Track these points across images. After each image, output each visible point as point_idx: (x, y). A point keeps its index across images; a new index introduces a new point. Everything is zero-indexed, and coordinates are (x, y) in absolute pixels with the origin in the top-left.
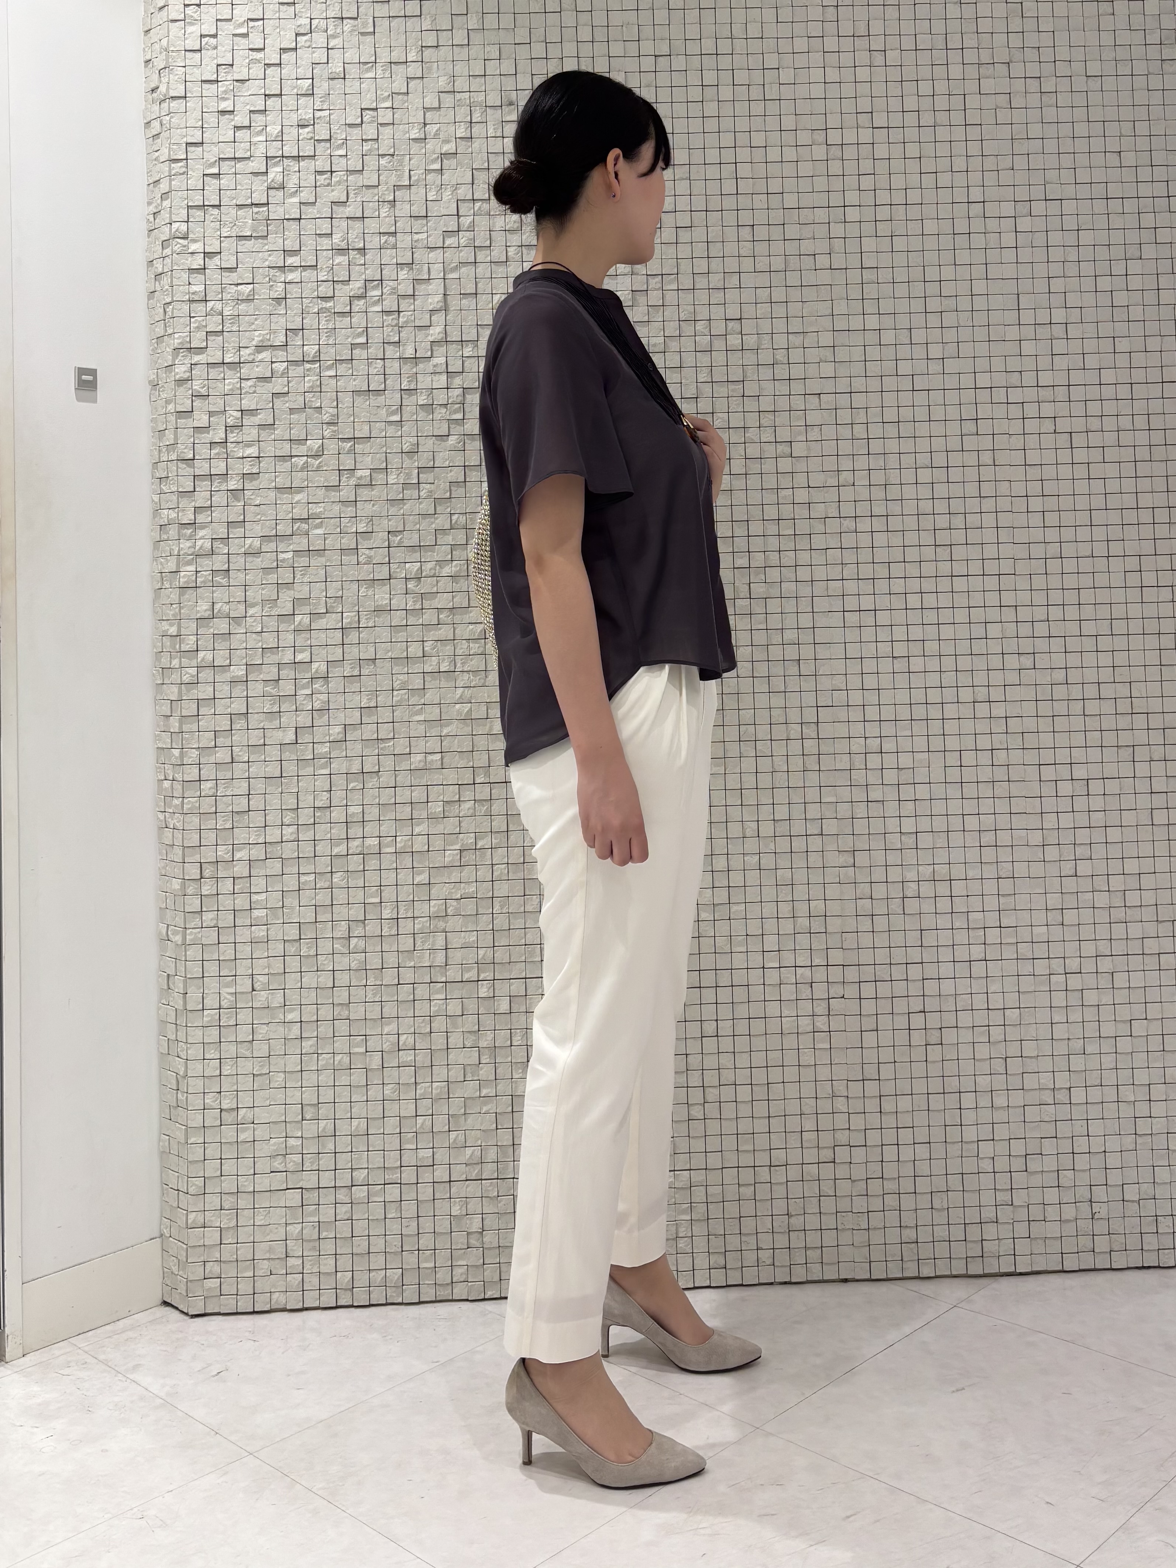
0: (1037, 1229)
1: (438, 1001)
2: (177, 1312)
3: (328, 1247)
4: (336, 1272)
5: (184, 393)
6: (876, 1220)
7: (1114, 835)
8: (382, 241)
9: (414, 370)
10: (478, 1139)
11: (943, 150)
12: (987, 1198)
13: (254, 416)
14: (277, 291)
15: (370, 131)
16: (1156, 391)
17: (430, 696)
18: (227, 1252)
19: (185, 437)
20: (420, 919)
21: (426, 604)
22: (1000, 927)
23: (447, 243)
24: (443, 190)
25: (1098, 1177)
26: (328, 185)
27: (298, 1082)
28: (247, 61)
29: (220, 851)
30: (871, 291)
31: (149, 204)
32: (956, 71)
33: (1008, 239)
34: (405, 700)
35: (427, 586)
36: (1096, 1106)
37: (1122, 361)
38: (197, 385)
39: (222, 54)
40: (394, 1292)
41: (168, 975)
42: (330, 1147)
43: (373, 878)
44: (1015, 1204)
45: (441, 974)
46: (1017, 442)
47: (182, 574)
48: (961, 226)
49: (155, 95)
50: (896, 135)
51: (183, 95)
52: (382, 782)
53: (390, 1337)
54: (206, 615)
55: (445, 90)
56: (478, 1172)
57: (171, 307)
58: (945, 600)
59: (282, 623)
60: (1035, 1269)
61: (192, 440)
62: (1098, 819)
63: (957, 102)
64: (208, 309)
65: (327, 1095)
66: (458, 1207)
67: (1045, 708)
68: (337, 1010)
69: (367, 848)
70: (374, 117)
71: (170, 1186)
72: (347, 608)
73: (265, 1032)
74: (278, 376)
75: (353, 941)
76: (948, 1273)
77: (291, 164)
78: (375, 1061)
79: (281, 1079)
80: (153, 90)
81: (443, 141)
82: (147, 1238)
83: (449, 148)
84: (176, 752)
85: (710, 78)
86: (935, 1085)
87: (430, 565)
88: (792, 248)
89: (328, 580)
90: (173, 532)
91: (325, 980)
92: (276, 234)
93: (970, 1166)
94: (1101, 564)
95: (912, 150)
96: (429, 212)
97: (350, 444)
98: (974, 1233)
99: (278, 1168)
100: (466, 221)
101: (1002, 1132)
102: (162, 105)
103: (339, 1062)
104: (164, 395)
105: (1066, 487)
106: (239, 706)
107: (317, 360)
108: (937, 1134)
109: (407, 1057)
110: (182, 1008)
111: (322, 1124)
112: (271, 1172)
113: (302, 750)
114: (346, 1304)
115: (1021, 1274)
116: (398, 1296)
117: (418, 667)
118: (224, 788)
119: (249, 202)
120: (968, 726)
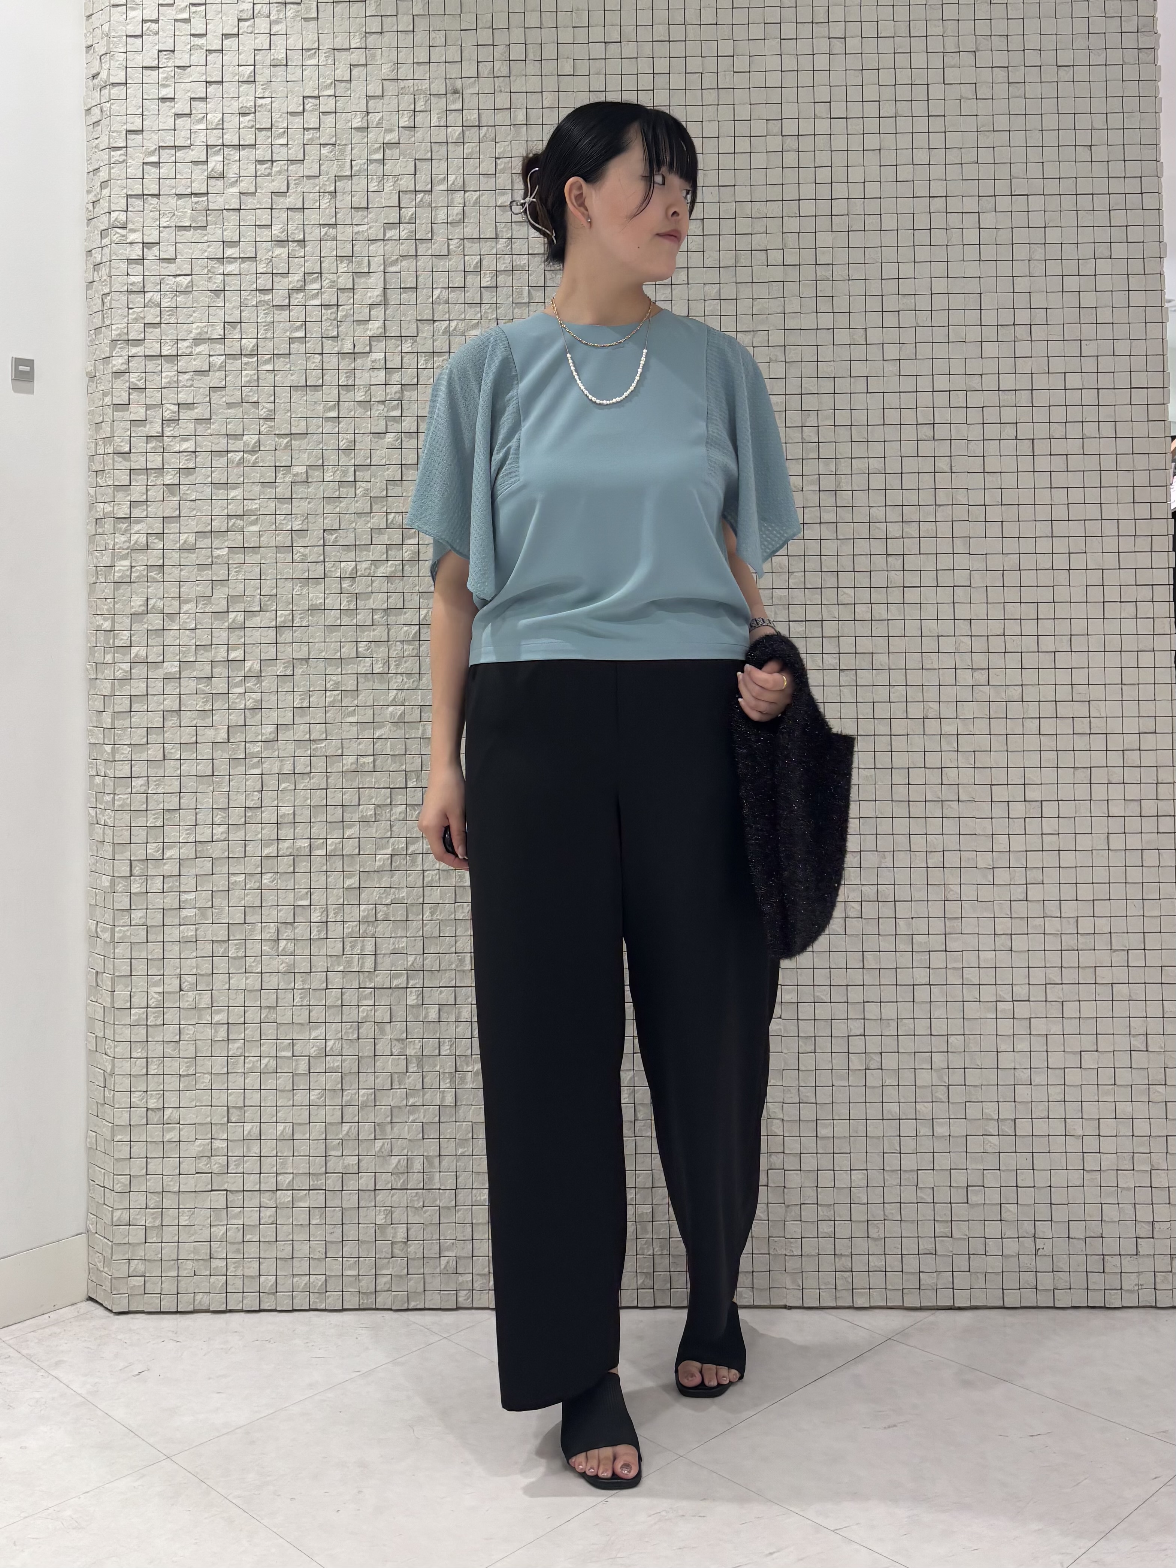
0: (977, 1263)
1: (366, 1007)
2: (102, 1309)
3: (252, 1250)
4: (260, 1275)
5: (121, 385)
6: (810, 1247)
7: (1068, 859)
8: (322, 234)
9: (353, 365)
10: (404, 1149)
11: (904, 141)
12: (927, 1229)
13: (190, 409)
14: (215, 283)
15: (312, 120)
16: (1123, 397)
17: (362, 698)
18: (152, 1251)
19: (122, 430)
20: (349, 923)
21: (361, 604)
22: (946, 951)
23: (388, 236)
24: (385, 181)
25: (1043, 1212)
26: (268, 175)
27: (224, 1084)
28: (189, 47)
29: (150, 849)
30: (825, 288)
31: (89, 192)
32: (919, 60)
33: (971, 236)
34: (338, 700)
35: (361, 586)
36: (1042, 1139)
37: (1089, 365)
38: (134, 378)
39: (164, 40)
40: (317, 1298)
41: (97, 972)
42: (255, 1150)
43: (302, 881)
44: (954, 1235)
45: (370, 981)
46: (976, 448)
47: (117, 568)
48: (922, 221)
49: (96, 81)
50: (855, 126)
51: (124, 82)
52: (314, 783)
53: (313, 1344)
54: (140, 610)
55: (389, 78)
56: (404, 1181)
57: (109, 298)
58: (895, 612)
59: (218, 620)
60: (974, 1304)
61: (129, 433)
62: (1050, 842)
63: (920, 93)
64: (146, 301)
65: (253, 1098)
66: (382, 1217)
67: (998, 727)
68: (265, 1012)
69: (297, 849)
70: (316, 105)
71: (97, 1182)
72: (281, 606)
73: (192, 1032)
74: (215, 369)
75: (282, 944)
76: (883, 1304)
77: (232, 153)
78: (303, 1067)
79: (208, 1081)
80: (94, 77)
81: (386, 130)
82: (73, 1235)
83: (392, 137)
84: (108, 748)
85: (661, 65)
86: (874, 1111)
87: (365, 565)
88: (743, 243)
89: (263, 578)
90: (108, 525)
91: (253, 981)
92: (216, 224)
93: (909, 1194)
94: (1062, 577)
95: (872, 142)
96: (370, 203)
97: (285, 441)
98: (911, 1264)
99: (202, 1169)
100: (407, 213)
101: (942, 1162)
102: (103, 92)
103: (266, 1065)
104: (101, 388)
105: (1026, 496)
106: (170, 703)
107: (255, 353)
108: (875, 1162)
109: (334, 1062)
110: (109, 1006)
111: (248, 1127)
112: (197, 1173)
113: (234, 749)
114: (270, 1308)
115: (960, 1309)
116: (321, 1302)
117: (351, 668)
118: (156, 785)
119: (188, 191)
120: (917, 743)
